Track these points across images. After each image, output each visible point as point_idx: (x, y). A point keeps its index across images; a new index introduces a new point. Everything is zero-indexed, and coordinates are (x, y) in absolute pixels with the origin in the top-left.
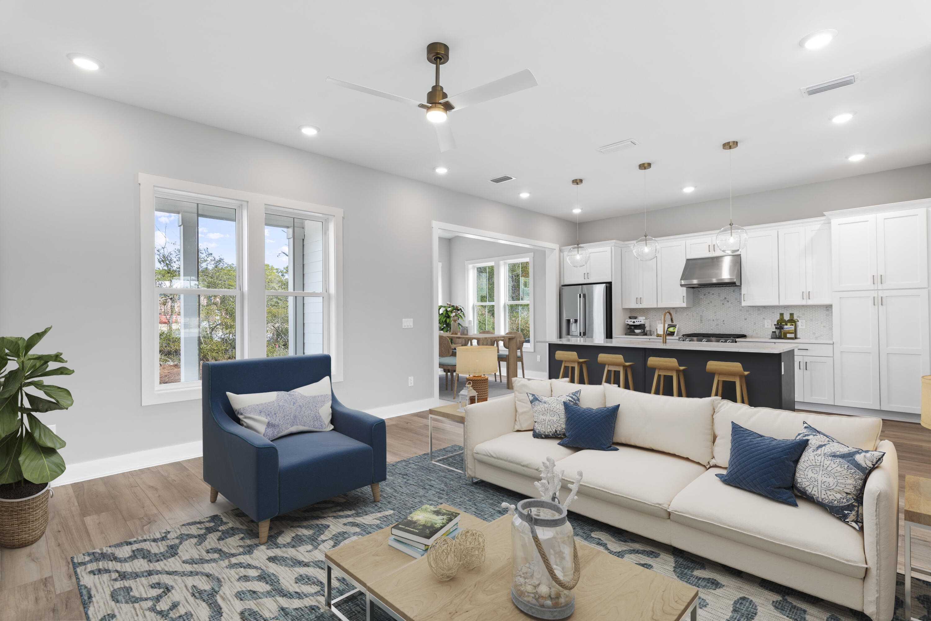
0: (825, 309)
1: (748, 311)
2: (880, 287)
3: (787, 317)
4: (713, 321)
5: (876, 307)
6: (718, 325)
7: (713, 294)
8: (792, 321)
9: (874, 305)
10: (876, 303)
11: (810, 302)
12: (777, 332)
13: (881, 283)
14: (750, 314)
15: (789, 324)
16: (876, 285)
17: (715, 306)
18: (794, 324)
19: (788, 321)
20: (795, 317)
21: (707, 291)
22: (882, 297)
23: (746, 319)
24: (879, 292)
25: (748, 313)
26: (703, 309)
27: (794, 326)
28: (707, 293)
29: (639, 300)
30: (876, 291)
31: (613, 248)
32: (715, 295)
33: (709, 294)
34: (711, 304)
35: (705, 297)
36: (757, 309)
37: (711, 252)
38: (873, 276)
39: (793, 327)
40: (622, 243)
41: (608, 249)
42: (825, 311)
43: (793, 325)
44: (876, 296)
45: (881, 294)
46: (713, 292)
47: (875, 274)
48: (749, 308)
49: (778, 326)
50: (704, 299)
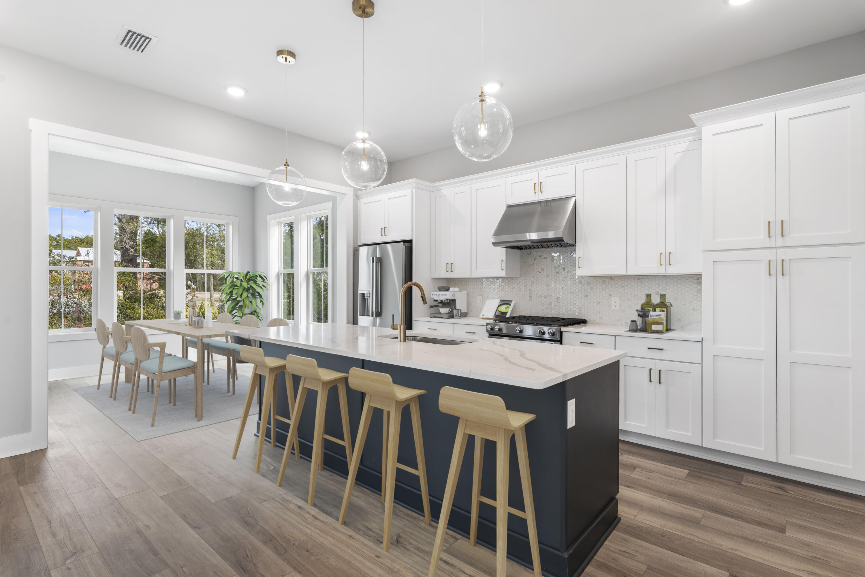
0: (696, 281)
1: (589, 283)
2: (780, 242)
3: (656, 300)
4: (545, 297)
5: (773, 277)
6: (550, 303)
7: (545, 258)
8: (663, 305)
9: (770, 275)
10: (773, 271)
11: (672, 270)
12: (639, 321)
13: (782, 236)
14: (592, 288)
15: (658, 309)
16: (773, 239)
17: (548, 276)
18: (665, 309)
19: (657, 305)
20: (668, 300)
21: (538, 254)
22: (783, 261)
23: (586, 296)
24: (779, 251)
25: (589, 287)
26: (532, 280)
27: (665, 312)
28: (538, 257)
29: (449, 267)
30: (774, 250)
31: (414, 191)
32: (548, 260)
33: (540, 259)
34: (542, 273)
35: (535, 262)
36: (601, 280)
37: (537, 194)
38: (769, 222)
39: (664, 314)
40: (430, 184)
41: (407, 192)
42: (695, 285)
43: (663, 311)
44: (773, 258)
45: (782, 255)
46: (545, 255)
47: (772, 219)
48: (591, 278)
49: (641, 314)
50: (535, 265)
